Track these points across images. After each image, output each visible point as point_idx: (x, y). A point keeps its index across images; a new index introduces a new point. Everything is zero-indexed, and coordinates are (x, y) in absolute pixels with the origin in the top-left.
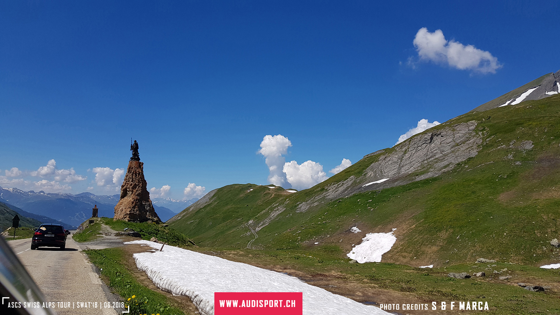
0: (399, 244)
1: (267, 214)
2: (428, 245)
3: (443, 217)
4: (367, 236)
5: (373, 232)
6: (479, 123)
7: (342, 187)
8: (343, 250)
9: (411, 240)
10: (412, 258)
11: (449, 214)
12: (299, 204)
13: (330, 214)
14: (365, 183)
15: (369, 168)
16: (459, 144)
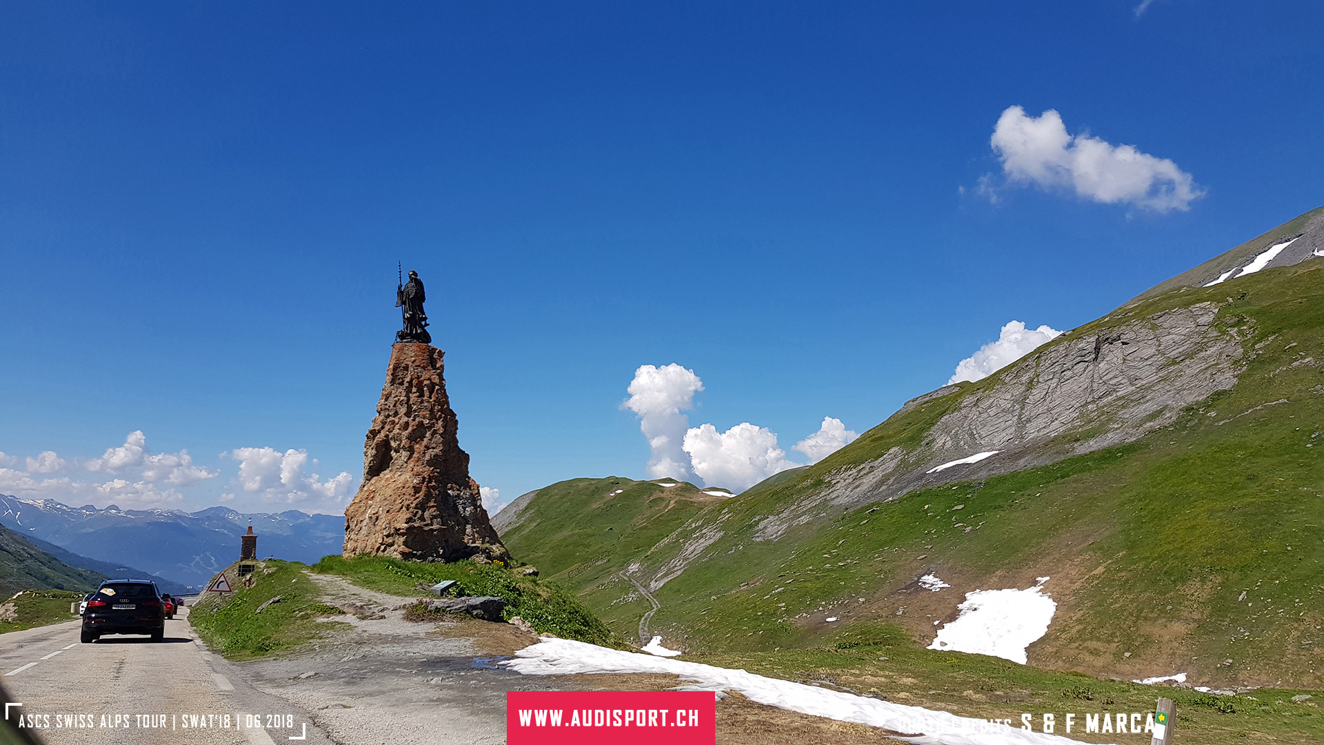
0: (1071, 618)
1: (675, 547)
2: (1155, 619)
3: (1183, 544)
4: (968, 598)
5: (984, 586)
6: (1221, 306)
7: (871, 476)
8: (913, 636)
9: (1101, 606)
10: (1118, 656)
11: (1200, 537)
12: (760, 520)
13: (854, 544)
14: (931, 463)
15: (936, 426)
16: (1178, 360)
